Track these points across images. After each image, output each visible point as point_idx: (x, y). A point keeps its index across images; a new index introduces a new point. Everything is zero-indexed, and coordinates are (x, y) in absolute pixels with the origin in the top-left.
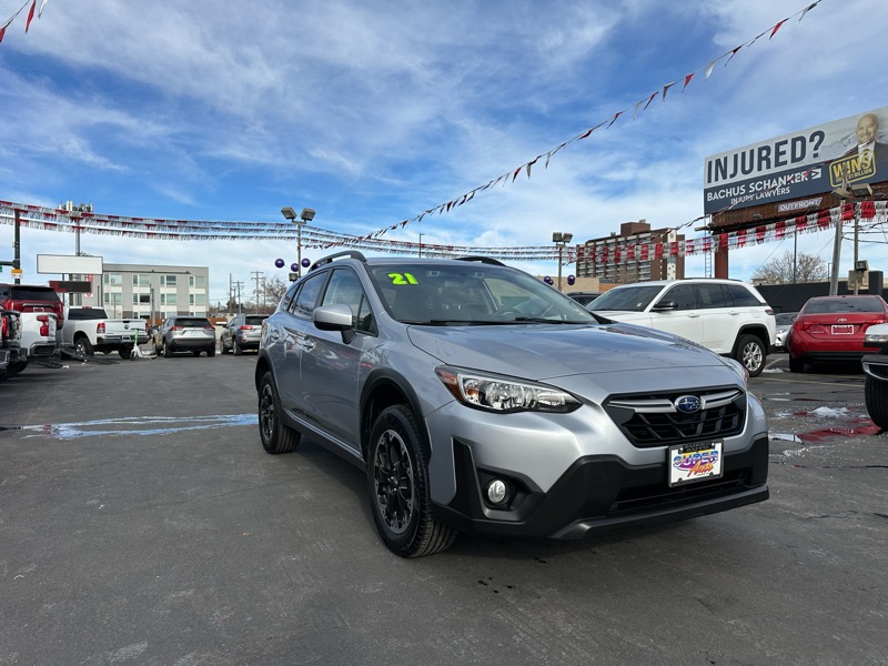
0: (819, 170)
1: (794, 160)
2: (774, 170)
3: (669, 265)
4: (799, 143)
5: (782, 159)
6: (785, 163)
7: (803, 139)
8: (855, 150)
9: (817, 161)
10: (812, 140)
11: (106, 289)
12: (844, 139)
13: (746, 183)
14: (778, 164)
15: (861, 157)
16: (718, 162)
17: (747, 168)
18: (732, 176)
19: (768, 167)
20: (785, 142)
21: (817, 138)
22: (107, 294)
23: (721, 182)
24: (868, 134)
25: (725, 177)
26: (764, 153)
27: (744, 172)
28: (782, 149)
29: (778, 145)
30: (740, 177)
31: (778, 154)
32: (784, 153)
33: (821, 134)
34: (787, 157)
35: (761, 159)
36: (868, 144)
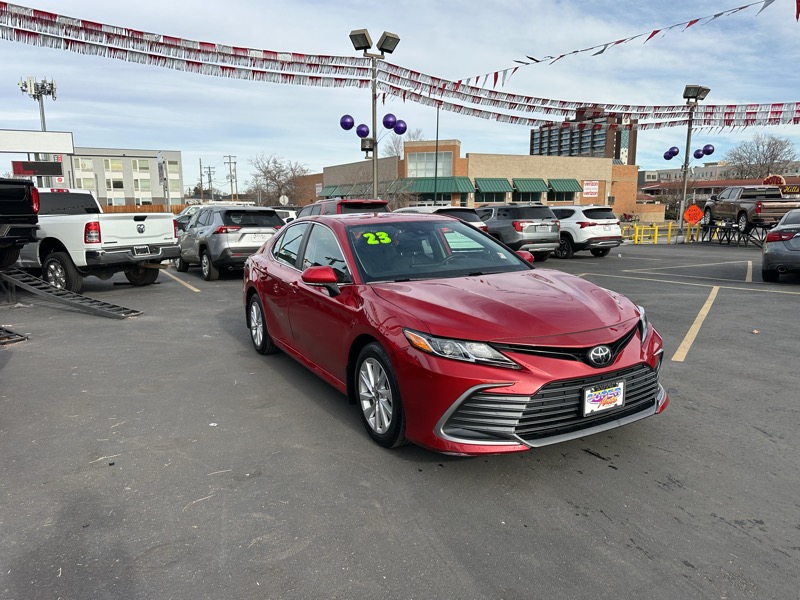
3: (622, 150)
11: (78, 175)
22: (79, 179)
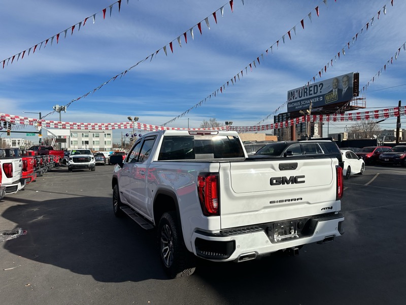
0: (322, 97)
1: (314, 93)
2: (309, 97)
5: (311, 93)
7: (317, 86)
8: (332, 91)
9: (321, 94)
10: (320, 86)
11: (72, 139)
12: (328, 87)
13: (300, 101)
14: (310, 95)
15: (334, 93)
16: (292, 93)
17: (300, 95)
18: (296, 98)
19: (307, 96)
20: (312, 87)
21: (321, 86)
22: (72, 141)
23: (292, 100)
24: (336, 85)
25: (294, 99)
27: (300, 97)
29: (310, 87)
30: (299, 99)
31: (310, 91)
32: (311, 90)
33: (322, 84)
34: (312, 92)
35: (305, 92)
36: (336, 89)
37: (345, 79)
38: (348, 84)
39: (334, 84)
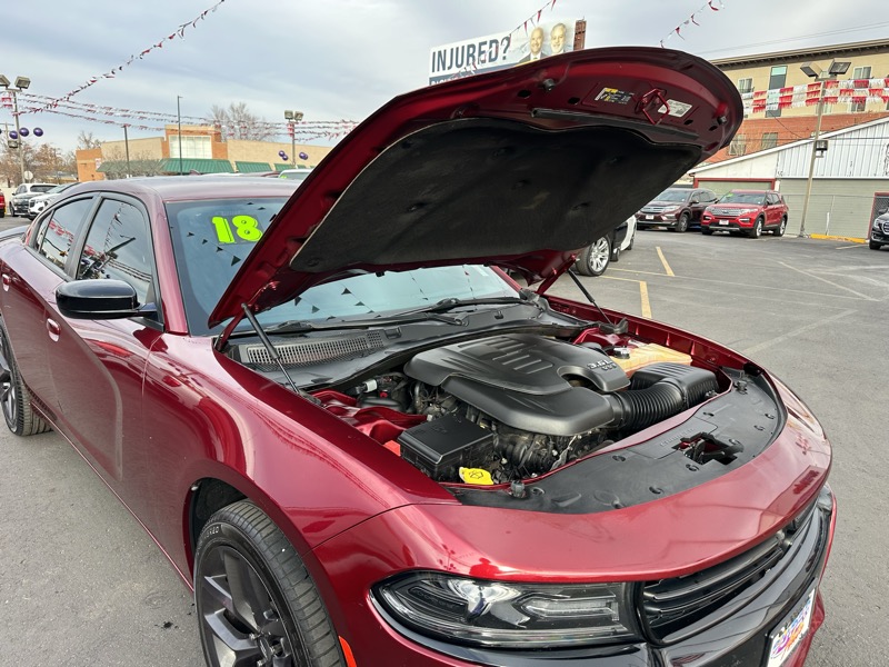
4: (494, 45)
5: (482, 57)
6: (484, 62)
7: (496, 41)
8: (528, 58)
9: (506, 63)
10: (502, 43)
12: (523, 46)
16: (440, 52)
17: (459, 63)
18: (449, 68)
19: (473, 63)
20: (485, 43)
21: (506, 42)
23: (441, 73)
24: (537, 44)
25: (444, 69)
26: (471, 50)
27: (458, 66)
28: (484, 48)
30: (455, 70)
31: (481, 53)
32: (484, 52)
33: (508, 40)
34: (485, 57)
35: (469, 56)
36: (537, 52)
37: (558, 33)
38: (564, 46)
39: (534, 42)
